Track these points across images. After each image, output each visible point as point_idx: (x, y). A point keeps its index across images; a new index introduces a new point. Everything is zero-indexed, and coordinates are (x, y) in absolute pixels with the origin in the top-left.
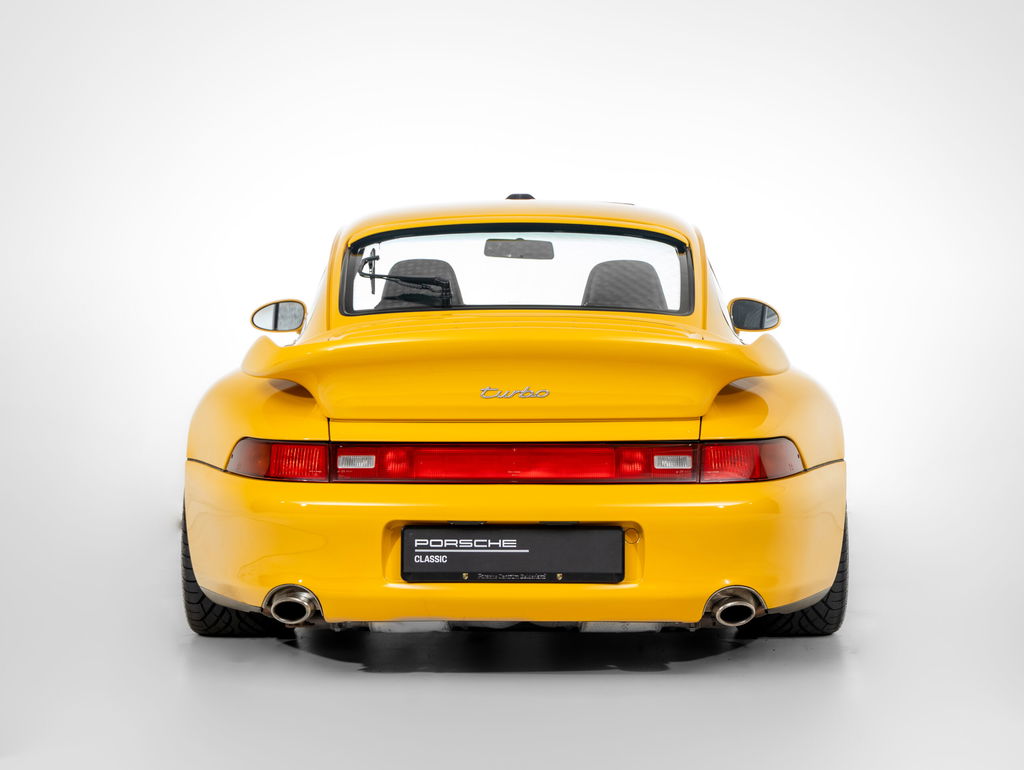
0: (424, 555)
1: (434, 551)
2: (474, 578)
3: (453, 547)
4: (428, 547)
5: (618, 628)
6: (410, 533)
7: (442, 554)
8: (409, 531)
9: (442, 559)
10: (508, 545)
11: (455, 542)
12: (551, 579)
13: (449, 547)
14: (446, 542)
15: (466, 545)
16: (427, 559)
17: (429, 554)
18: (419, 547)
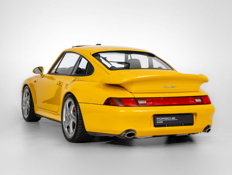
0: (158, 121)
1: (160, 120)
2: (168, 126)
3: (164, 119)
4: (159, 120)
5: (182, 135)
6: (156, 117)
7: (162, 121)
8: (155, 116)
9: (162, 122)
10: (174, 118)
11: (164, 118)
12: (182, 125)
13: (163, 119)
14: (162, 118)
15: (166, 119)
16: (159, 122)
17: (160, 121)
18: (158, 120)
